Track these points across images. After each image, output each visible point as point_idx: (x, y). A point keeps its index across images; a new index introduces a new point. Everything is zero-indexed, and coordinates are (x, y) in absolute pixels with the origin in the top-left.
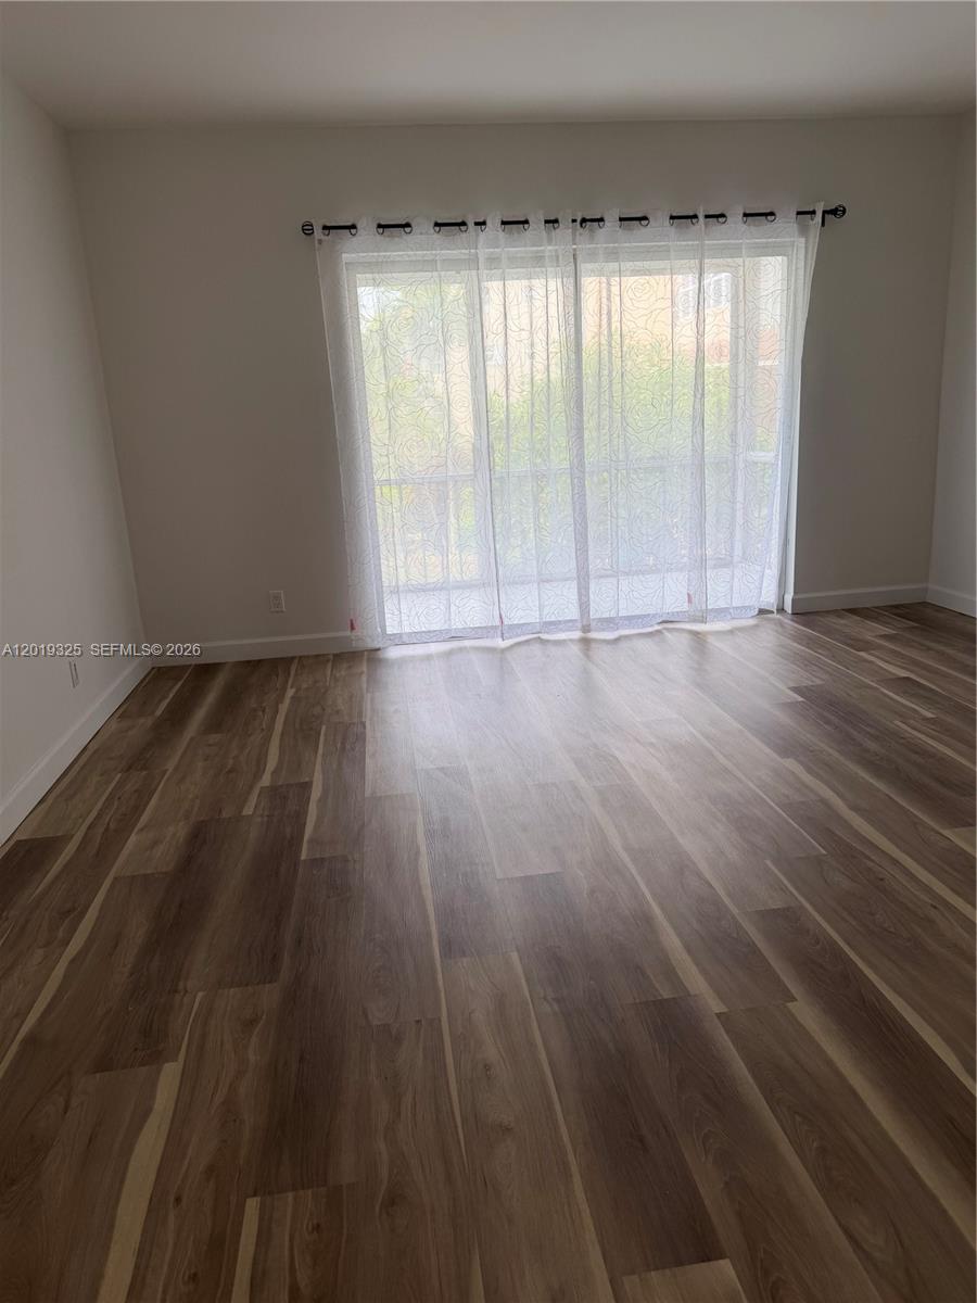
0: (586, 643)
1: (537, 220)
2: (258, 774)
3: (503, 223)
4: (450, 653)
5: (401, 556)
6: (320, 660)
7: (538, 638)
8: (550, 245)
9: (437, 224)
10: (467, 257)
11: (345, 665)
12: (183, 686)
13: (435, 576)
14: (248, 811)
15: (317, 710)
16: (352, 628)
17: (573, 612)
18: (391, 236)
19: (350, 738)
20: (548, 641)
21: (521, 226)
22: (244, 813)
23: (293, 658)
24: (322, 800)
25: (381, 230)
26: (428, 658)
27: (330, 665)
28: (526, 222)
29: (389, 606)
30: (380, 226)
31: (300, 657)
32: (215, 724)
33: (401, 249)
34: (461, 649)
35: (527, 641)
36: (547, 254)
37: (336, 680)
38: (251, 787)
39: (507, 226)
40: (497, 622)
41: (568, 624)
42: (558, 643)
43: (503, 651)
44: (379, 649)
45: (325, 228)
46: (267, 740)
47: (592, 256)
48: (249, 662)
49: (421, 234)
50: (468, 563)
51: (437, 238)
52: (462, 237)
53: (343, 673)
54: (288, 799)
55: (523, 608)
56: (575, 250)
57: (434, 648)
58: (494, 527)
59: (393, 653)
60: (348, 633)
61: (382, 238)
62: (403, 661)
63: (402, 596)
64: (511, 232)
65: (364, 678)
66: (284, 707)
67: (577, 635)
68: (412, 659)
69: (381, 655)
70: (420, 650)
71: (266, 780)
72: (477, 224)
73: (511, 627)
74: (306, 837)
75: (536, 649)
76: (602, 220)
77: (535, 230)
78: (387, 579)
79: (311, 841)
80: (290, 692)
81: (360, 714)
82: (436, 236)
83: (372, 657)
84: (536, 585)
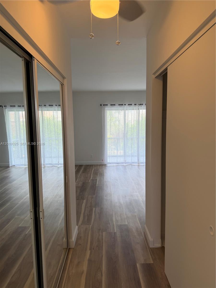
0: (139, 165)
2: (90, 178)
3: (128, 105)
4: (117, 165)
5: (110, 150)
6: (97, 165)
7: (131, 164)
8: (135, 107)
11: (101, 166)
12: (78, 167)
13: (115, 154)
14: (89, 181)
15: (97, 171)
16: (102, 161)
17: (136, 161)
19: (102, 175)
20: (132, 165)
21: (131, 105)
22: (89, 182)
23: (93, 165)
24: (99, 181)
26: (114, 166)
27: (99, 166)
29: (108, 158)
30: (111, 105)
31: (95, 165)
32: (83, 172)
33: (114, 108)
34: (119, 165)
35: (129, 165)
36: (135, 109)
37: (100, 168)
38: (89, 179)
40: (125, 162)
41: (136, 163)
42: (134, 165)
43: (125, 166)
44: (106, 164)
45: (103, 105)
46: (91, 175)
48: (87, 165)
49: (117, 106)
50: (121, 152)
52: (122, 106)
53: (101, 167)
54: (94, 181)
55: (129, 160)
56: (139, 108)
57: (114, 165)
58: (125, 147)
59: (108, 165)
60: (102, 162)
62: (110, 166)
63: (110, 157)
65: (104, 168)
66: (93, 171)
67: (138, 164)
68: (111, 166)
69: (107, 165)
70: (112, 165)
71: (91, 179)
73: (127, 162)
74: (97, 184)
75: (130, 166)
76: (143, 104)
78: (108, 153)
79: (97, 185)
80: (93, 169)
81: (103, 172)
82: (119, 106)
83: (105, 165)
84: (131, 157)
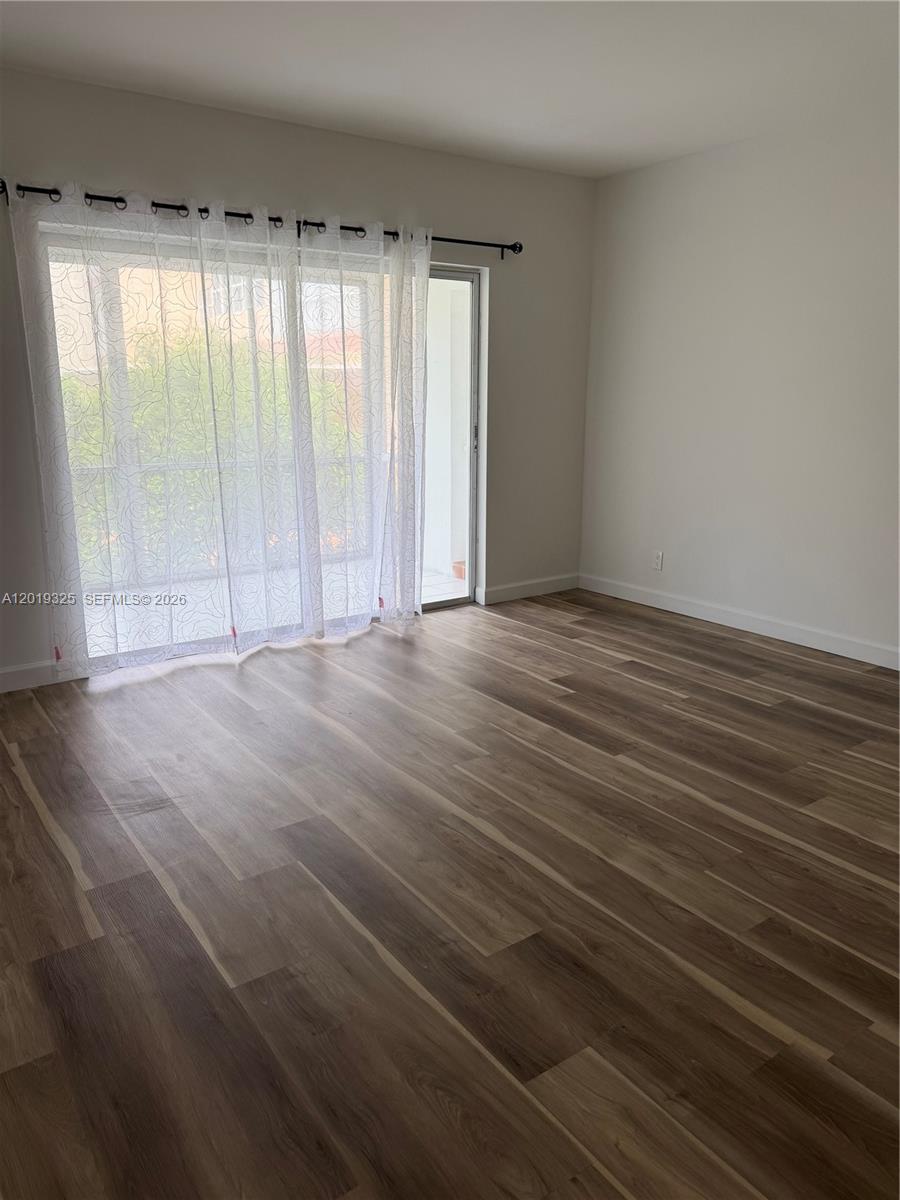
1: (261, 215)
3: (227, 214)
8: (272, 243)
9: (154, 204)
10: (188, 244)
16: (58, 656)
18: (99, 209)
21: (243, 219)
25: (89, 201)
28: (249, 216)
30: (87, 196)
33: (111, 227)
36: (269, 252)
39: (229, 217)
45: (20, 188)
47: (313, 261)
49: (138, 212)
51: (153, 219)
52: (183, 222)
56: (299, 251)
60: (53, 663)
61: (90, 210)
64: (231, 225)
72: (201, 211)
76: (323, 225)
77: (260, 226)
82: (153, 216)
